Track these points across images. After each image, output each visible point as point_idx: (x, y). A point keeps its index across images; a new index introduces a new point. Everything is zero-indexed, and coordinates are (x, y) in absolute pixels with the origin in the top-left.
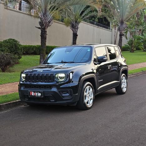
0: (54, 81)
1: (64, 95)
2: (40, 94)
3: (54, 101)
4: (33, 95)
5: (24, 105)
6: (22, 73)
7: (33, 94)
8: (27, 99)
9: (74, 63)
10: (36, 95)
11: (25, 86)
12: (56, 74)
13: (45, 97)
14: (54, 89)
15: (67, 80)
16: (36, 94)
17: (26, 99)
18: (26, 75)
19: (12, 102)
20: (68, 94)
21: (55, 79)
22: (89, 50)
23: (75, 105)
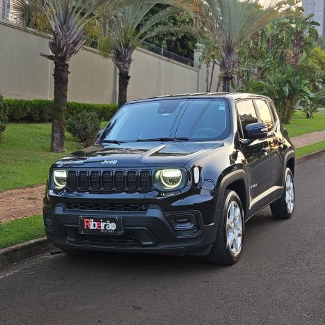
0: (150, 189)
1: (179, 227)
2: (112, 227)
3: (151, 243)
4: (92, 227)
5: (52, 254)
6: (55, 167)
7: (92, 225)
8: (74, 240)
9: (187, 140)
10: (102, 228)
11: (68, 204)
12: (156, 172)
13: (127, 234)
14: (155, 213)
15: (188, 188)
16: (102, 225)
17: (68, 239)
18: (69, 173)
19: (19, 245)
20: (189, 226)
21: (155, 185)
22: (223, 108)
23: (207, 252)
